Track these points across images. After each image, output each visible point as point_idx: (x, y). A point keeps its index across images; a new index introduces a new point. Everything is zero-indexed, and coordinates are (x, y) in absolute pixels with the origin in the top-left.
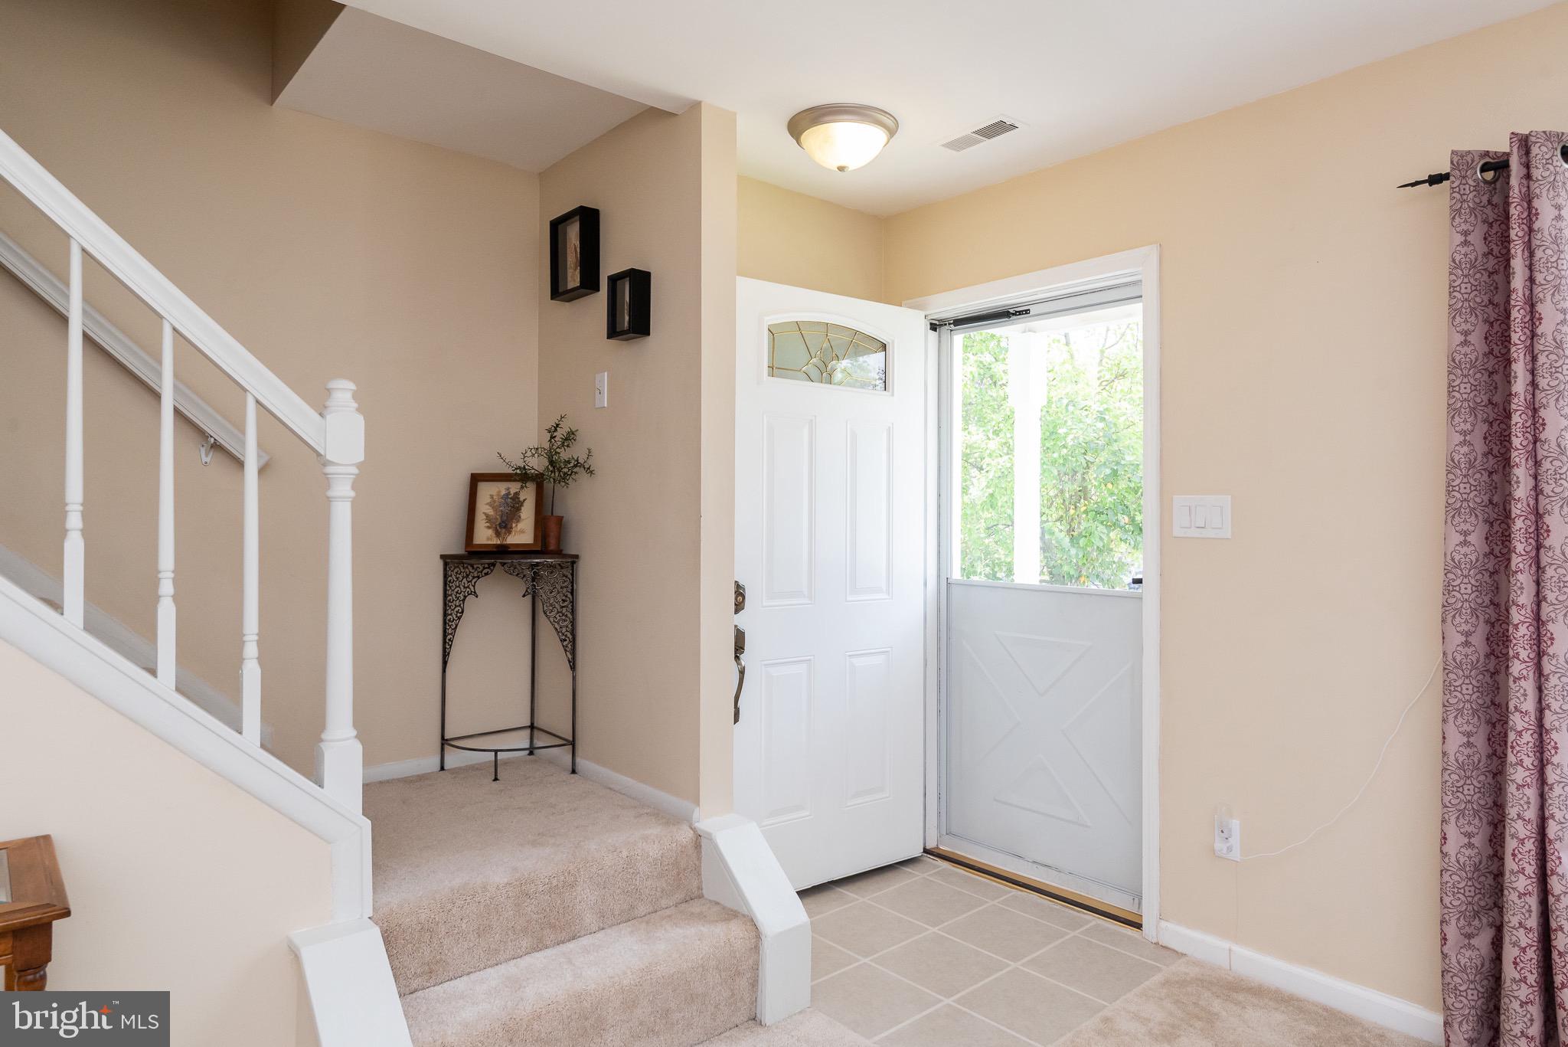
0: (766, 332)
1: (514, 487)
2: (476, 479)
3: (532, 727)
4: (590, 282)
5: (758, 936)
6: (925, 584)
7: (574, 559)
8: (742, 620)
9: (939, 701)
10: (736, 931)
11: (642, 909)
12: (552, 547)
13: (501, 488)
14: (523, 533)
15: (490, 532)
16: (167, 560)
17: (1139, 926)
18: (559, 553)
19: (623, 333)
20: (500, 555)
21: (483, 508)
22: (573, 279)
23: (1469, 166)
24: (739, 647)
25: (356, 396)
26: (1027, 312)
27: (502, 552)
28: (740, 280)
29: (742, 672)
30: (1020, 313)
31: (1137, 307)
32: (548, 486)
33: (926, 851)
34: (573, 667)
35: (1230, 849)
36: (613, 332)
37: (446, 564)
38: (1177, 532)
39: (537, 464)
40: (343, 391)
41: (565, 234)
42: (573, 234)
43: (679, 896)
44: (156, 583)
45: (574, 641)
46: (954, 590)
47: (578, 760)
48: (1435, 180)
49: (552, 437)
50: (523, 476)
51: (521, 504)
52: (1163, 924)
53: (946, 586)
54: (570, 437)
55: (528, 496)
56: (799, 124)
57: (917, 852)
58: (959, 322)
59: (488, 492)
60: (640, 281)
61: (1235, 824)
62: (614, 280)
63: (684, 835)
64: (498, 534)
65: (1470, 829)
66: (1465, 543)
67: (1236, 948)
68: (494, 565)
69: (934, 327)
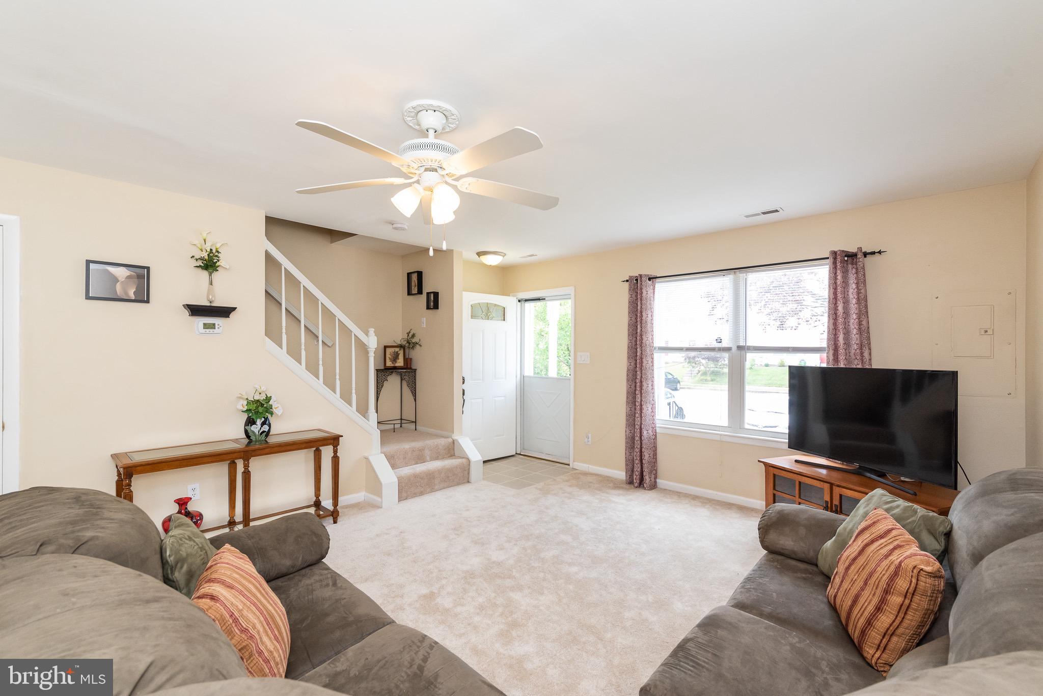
0: (470, 307)
1: (397, 349)
2: (385, 347)
3: (401, 419)
4: (420, 292)
5: (470, 462)
6: (516, 377)
7: (415, 370)
8: (464, 386)
9: (521, 411)
10: (464, 460)
11: (440, 457)
12: (409, 367)
13: (392, 350)
14: (400, 363)
15: (391, 363)
16: (338, 371)
17: (569, 465)
18: (411, 368)
19: (431, 309)
20: (394, 369)
21: (388, 356)
22: (415, 290)
23: (633, 279)
24: (464, 394)
25: (374, 332)
26: (545, 299)
27: (395, 368)
28: (464, 292)
29: (464, 401)
30: (543, 299)
31: (570, 301)
32: (407, 350)
33: (516, 454)
34: (415, 401)
35: (588, 441)
36: (428, 308)
37: (377, 371)
38: (578, 362)
39: (404, 343)
40: (372, 331)
41: (411, 276)
42: (414, 277)
43: (449, 455)
44: (336, 375)
45: (415, 393)
46: (525, 378)
47: (417, 427)
48: (627, 281)
49: (408, 335)
50: (401, 346)
51: (399, 354)
52: (574, 463)
53: (523, 377)
54: (413, 336)
55: (401, 353)
56: (479, 254)
57: (514, 453)
58: (526, 300)
59: (389, 351)
60: (436, 295)
61: (590, 435)
62: (428, 294)
63: (450, 440)
64: (393, 363)
65: (631, 429)
66: (631, 365)
67: (590, 466)
68: (393, 372)
69: (519, 301)
